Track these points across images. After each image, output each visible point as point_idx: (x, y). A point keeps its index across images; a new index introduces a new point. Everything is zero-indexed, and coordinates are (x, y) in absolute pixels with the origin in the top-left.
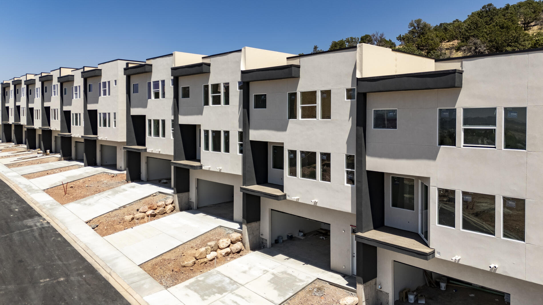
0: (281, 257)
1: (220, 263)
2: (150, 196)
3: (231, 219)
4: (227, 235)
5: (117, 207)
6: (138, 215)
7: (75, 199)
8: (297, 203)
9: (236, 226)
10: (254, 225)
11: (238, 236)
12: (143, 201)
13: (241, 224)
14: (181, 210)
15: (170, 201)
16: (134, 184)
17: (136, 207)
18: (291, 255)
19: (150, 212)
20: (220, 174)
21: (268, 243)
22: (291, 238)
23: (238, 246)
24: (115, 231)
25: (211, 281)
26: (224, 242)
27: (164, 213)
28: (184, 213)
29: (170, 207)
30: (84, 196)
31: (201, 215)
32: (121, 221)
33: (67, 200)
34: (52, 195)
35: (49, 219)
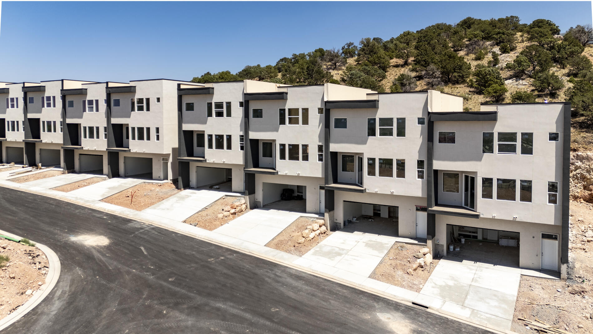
2: (220, 199)
5: (200, 209)
6: (226, 214)
7: (147, 206)
8: (376, 194)
10: (331, 213)
11: (322, 221)
12: (218, 203)
15: (243, 201)
16: (190, 191)
17: (215, 209)
18: (363, 231)
19: (233, 211)
20: (296, 178)
21: (342, 225)
23: (323, 228)
24: (216, 227)
25: (325, 250)
26: (316, 226)
27: (242, 211)
29: (244, 206)
30: (152, 204)
32: (216, 218)
33: (140, 208)
34: (117, 204)
35: (147, 223)
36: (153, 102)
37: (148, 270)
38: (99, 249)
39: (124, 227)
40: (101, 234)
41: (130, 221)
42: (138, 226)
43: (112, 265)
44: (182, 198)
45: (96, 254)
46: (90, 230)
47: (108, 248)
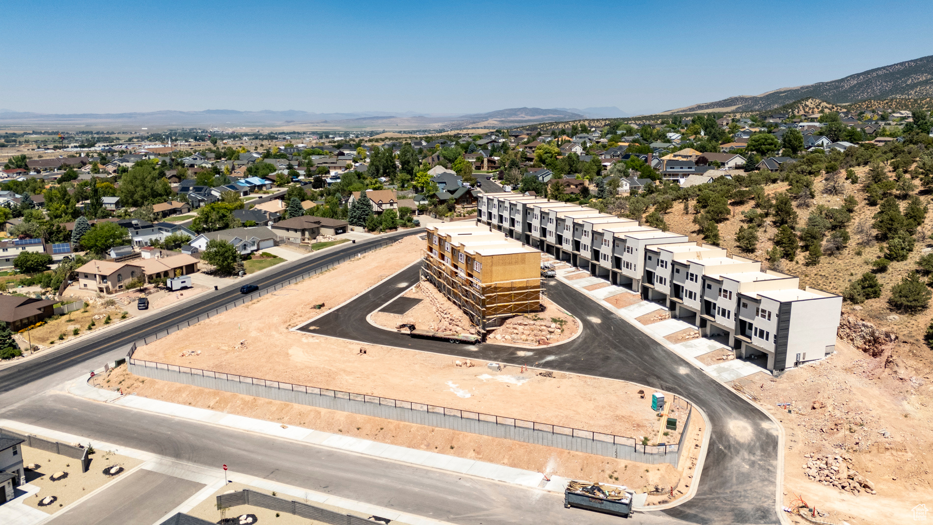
0: (712, 340)
1: (690, 340)
3: (694, 325)
4: (693, 331)
5: (645, 312)
6: (655, 318)
7: (623, 307)
8: (719, 324)
9: (697, 328)
10: (704, 329)
11: (697, 332)
12: (656, 311)
13: (698, 328)
14: (672, 317)
15: (668, 314)
16: (646, 302)
17: (654, 315)
18: (716, 340)
19: (660, 318)
20: (691, 307)
21: (709, 336)
22: (719, 335)
23: (697, 335)
24: (648, 324)
25: (688, 344)
26: (692, 333)
27: (665, 318)
28: (673, 319)
29: (667, 316)
30: (626, 306)
31: (681, 321)
32: (650, 320)
33: (619, 307)
34: (610, 303)
35: (619, 316)
36: (634, 250)
37: (611, 336)
38: (597, 324)
39: (609, 316)
40: (599, 318)
41: (612, 313)
42: (614, 317)
43: (600, 331)
44: (641, 306)
45: (595, 326)
46: (595, 315)
47: (600, 324)
